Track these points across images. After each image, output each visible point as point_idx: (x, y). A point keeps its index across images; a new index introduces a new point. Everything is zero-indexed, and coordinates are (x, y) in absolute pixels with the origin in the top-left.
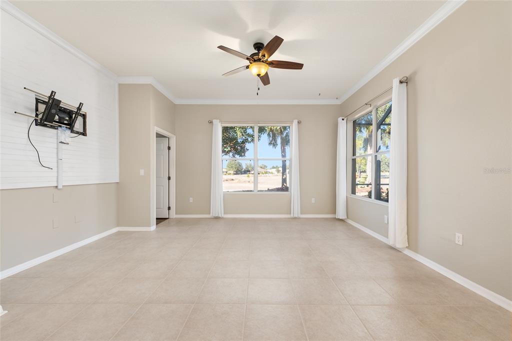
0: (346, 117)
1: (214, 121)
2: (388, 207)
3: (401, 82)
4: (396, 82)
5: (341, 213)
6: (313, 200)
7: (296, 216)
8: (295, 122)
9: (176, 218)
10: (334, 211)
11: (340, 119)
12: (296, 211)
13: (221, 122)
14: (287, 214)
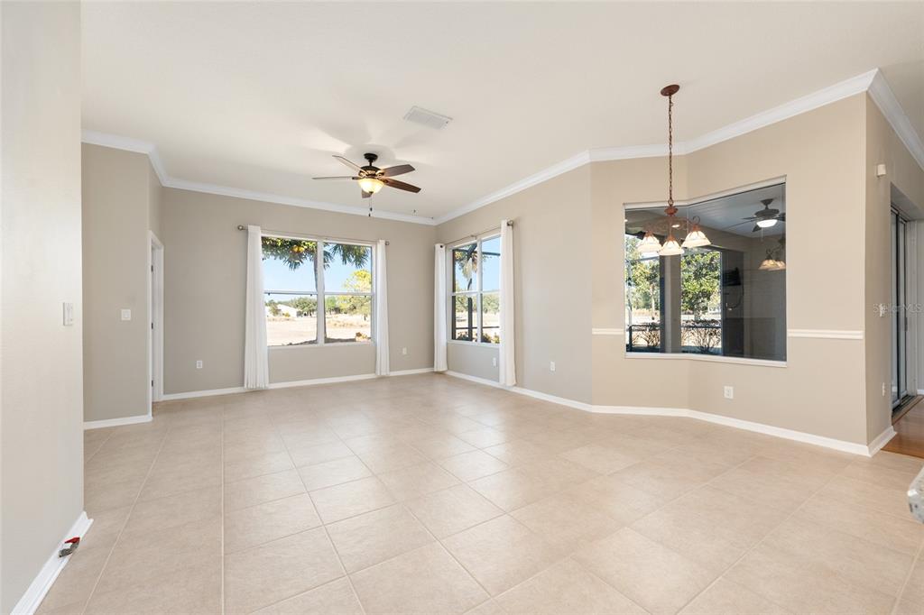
0: (445, 245)
1: (251, 228)
2: (498, 349)
3: (508, 225)
4: (504, 224)
5: (440, 364)
6: (404, 351)
7: (384, 374)
8: (382, 242)
9: (164, 401)
10: (431, 363)
11: (438, 246)
12: (383, 368)
13: (263, 230)
14: (371, 373)
